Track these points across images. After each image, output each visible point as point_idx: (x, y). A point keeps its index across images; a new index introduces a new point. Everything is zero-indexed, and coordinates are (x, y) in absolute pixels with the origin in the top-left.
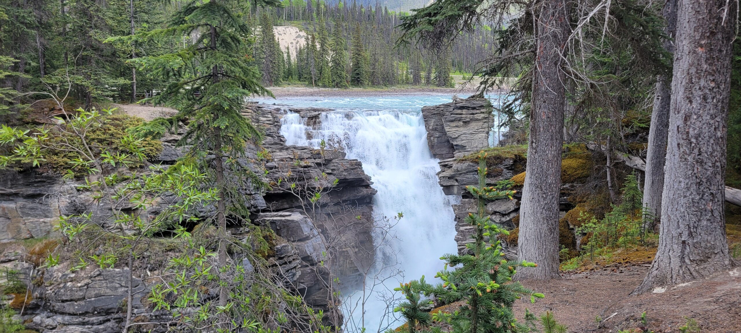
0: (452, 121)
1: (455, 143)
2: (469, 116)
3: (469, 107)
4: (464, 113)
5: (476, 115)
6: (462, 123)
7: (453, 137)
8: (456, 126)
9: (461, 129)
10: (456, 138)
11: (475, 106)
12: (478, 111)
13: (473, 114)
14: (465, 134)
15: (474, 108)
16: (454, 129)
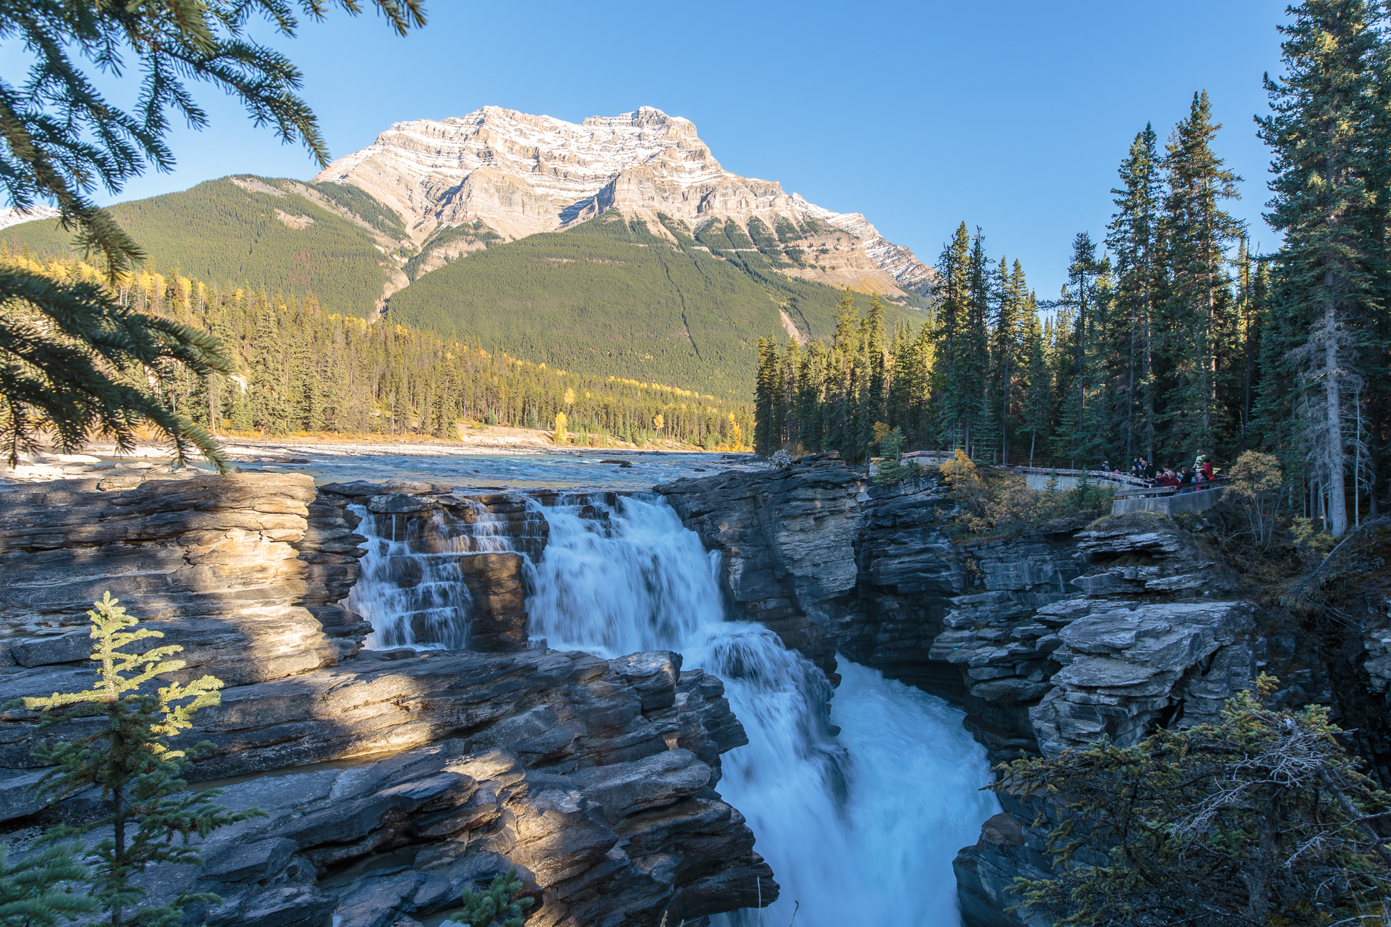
0: (794, 517)
1: (798, 572)
2: (827, 504)
3: (827, 482)
4: (819, 496)
5: (838, 503)
6: (812, 522)
7: (797, 557)
8: (802, 530)
9: (811, 536)
10: (800, 560)
11: (840, 480)
12: (843, 493)
13: (834, 499)
14: (817, 547)
15: (837, 486)
16: (797, 538)
